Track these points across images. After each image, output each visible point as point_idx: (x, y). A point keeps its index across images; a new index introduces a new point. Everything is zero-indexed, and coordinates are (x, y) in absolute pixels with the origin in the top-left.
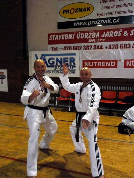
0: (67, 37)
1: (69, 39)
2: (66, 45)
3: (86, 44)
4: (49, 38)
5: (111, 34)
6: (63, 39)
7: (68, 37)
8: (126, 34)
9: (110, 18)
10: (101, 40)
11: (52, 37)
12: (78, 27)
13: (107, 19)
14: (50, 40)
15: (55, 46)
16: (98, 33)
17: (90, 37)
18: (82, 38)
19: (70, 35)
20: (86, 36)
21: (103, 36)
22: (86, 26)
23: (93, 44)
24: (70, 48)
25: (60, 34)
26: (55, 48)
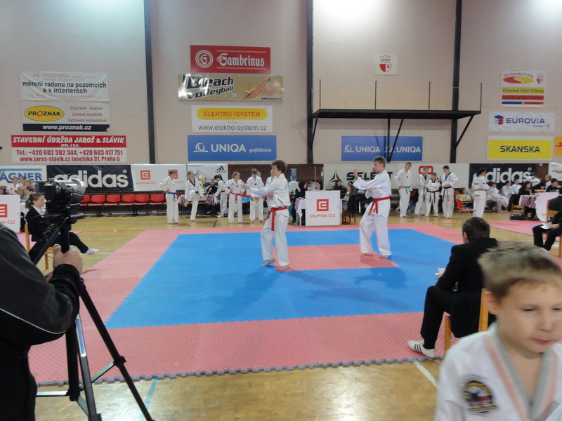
0: (35, 140)
1: (38, 142)
2: (35, 149)
3: (58, 149)
4: (13, 140)
5: (84, 140)
6: (30, 142)
7: (37, 140)
8: (98, 141)
9: (82, 125)
10: (74, 145)
11: (17, 139)
12: (47, 130)
13: (79, 125)
14: (14, 142)
15: (21, 149)
16: (71, 138)
17: (62, 142)
18: (53, 142)
19: (39, 138)
20: (58, 140)
21: (75, 142)
22: (57, 130)
23: (66, 149)
24: (40, 152)
25: (27, 136)
26: (21, 152)
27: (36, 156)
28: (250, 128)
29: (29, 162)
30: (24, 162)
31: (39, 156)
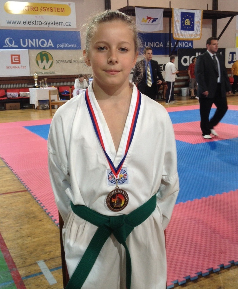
28: (56, 23)
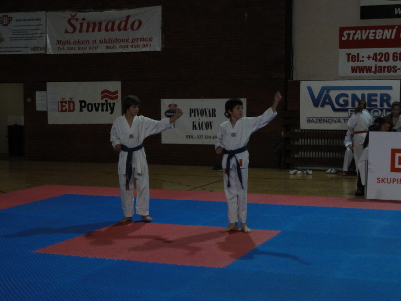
0: (379, 35)
1: (384, 38)
2: (378, 50)
4: (341, 35)
6: (371, 38)
7: (383, 35)
11: (349, 35)
14: (344, 39)
15: (354, 51)
19: (386, 31)
24: (386, 57)
25: (366, 28)
26: (354, 56)
27: (379, 64)
29: (365, 74)
30: (358, 74)
31: (384, 64)
